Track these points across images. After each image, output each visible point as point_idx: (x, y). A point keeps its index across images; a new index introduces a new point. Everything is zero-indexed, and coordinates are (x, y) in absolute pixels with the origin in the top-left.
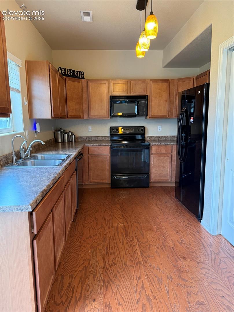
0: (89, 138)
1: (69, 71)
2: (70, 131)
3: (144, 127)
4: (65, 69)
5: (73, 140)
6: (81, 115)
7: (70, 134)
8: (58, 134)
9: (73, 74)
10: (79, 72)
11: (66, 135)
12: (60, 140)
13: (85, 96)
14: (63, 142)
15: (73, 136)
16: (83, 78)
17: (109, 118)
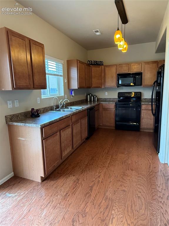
0: (105, 99)
1: (94, 62)
2: (95, 95)
3: (140, 93)
4: (91, 61)
5: (96, 100)
6: (100, 86)
7: (95, 97)
8: (88, 96)
9: (97, 63)
10: (100, 61)
11: (92, 97)
12: (89, 100)
13: (103, 75)
14: (91, 101)
15: (96, 98)
16: (103, 65)
17: (117, 87)
